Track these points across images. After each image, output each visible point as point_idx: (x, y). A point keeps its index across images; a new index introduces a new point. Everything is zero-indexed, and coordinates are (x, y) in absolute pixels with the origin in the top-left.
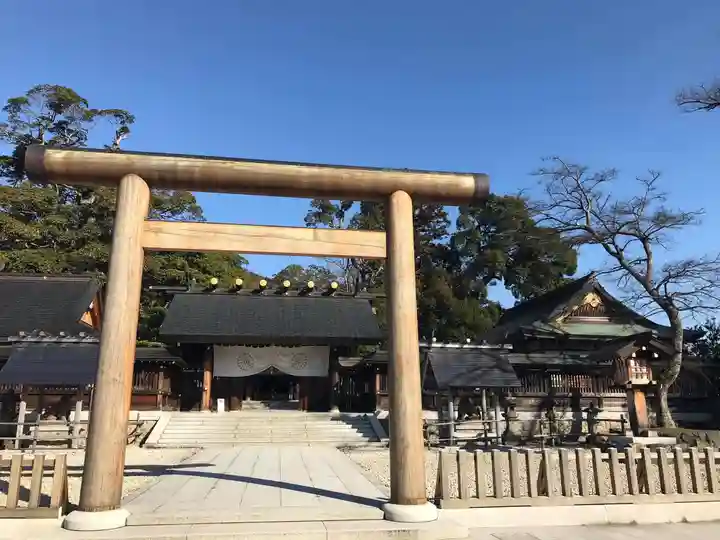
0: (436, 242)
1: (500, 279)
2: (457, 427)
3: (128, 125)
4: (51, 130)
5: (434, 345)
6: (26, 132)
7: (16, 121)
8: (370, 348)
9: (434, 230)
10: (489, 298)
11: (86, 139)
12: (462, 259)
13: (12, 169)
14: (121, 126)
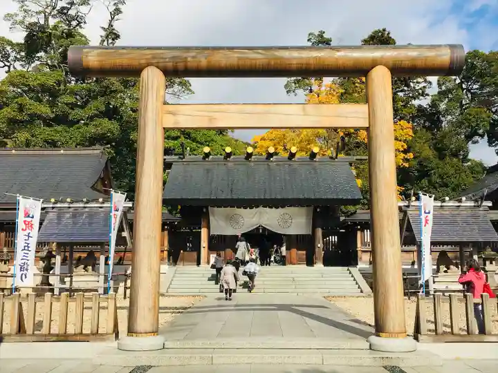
0: (416, 103)
1: (482, 136)
2: (436, 279)
3: (120, 6)
4: (54, 16)
5: (413, 204)
6: (34, 20)
7: (25, 11)
8: (351, 208)
9: (414, 90)
10: (470, 156)
11: (85, 23)
12: (443, 119)
13: (23, 54)
14: (114, 7)
